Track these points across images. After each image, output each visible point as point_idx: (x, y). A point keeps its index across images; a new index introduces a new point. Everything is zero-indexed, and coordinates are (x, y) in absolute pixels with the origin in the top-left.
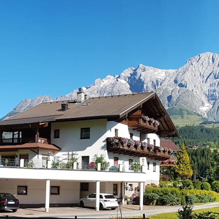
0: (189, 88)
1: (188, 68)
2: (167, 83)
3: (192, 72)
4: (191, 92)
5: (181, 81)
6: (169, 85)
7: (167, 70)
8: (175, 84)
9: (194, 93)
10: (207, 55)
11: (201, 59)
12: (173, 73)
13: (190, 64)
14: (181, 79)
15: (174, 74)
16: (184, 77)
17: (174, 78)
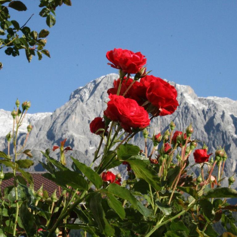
0: (78, 148)
1: (74, 108)
2: (35, 140)
3: (83, 116)
4: (84, 155)
5: (62, 136)
6: (37, 143)
7: (32, 115)
8: (50, 141)
9: (90, 157)
10: (109, 80)
11: (99, 88)
12: (46, 120)
13: (78, 100)
14: (61, 130)
15: (46, 122)
16: (67, 127)
17: (47, 129)
